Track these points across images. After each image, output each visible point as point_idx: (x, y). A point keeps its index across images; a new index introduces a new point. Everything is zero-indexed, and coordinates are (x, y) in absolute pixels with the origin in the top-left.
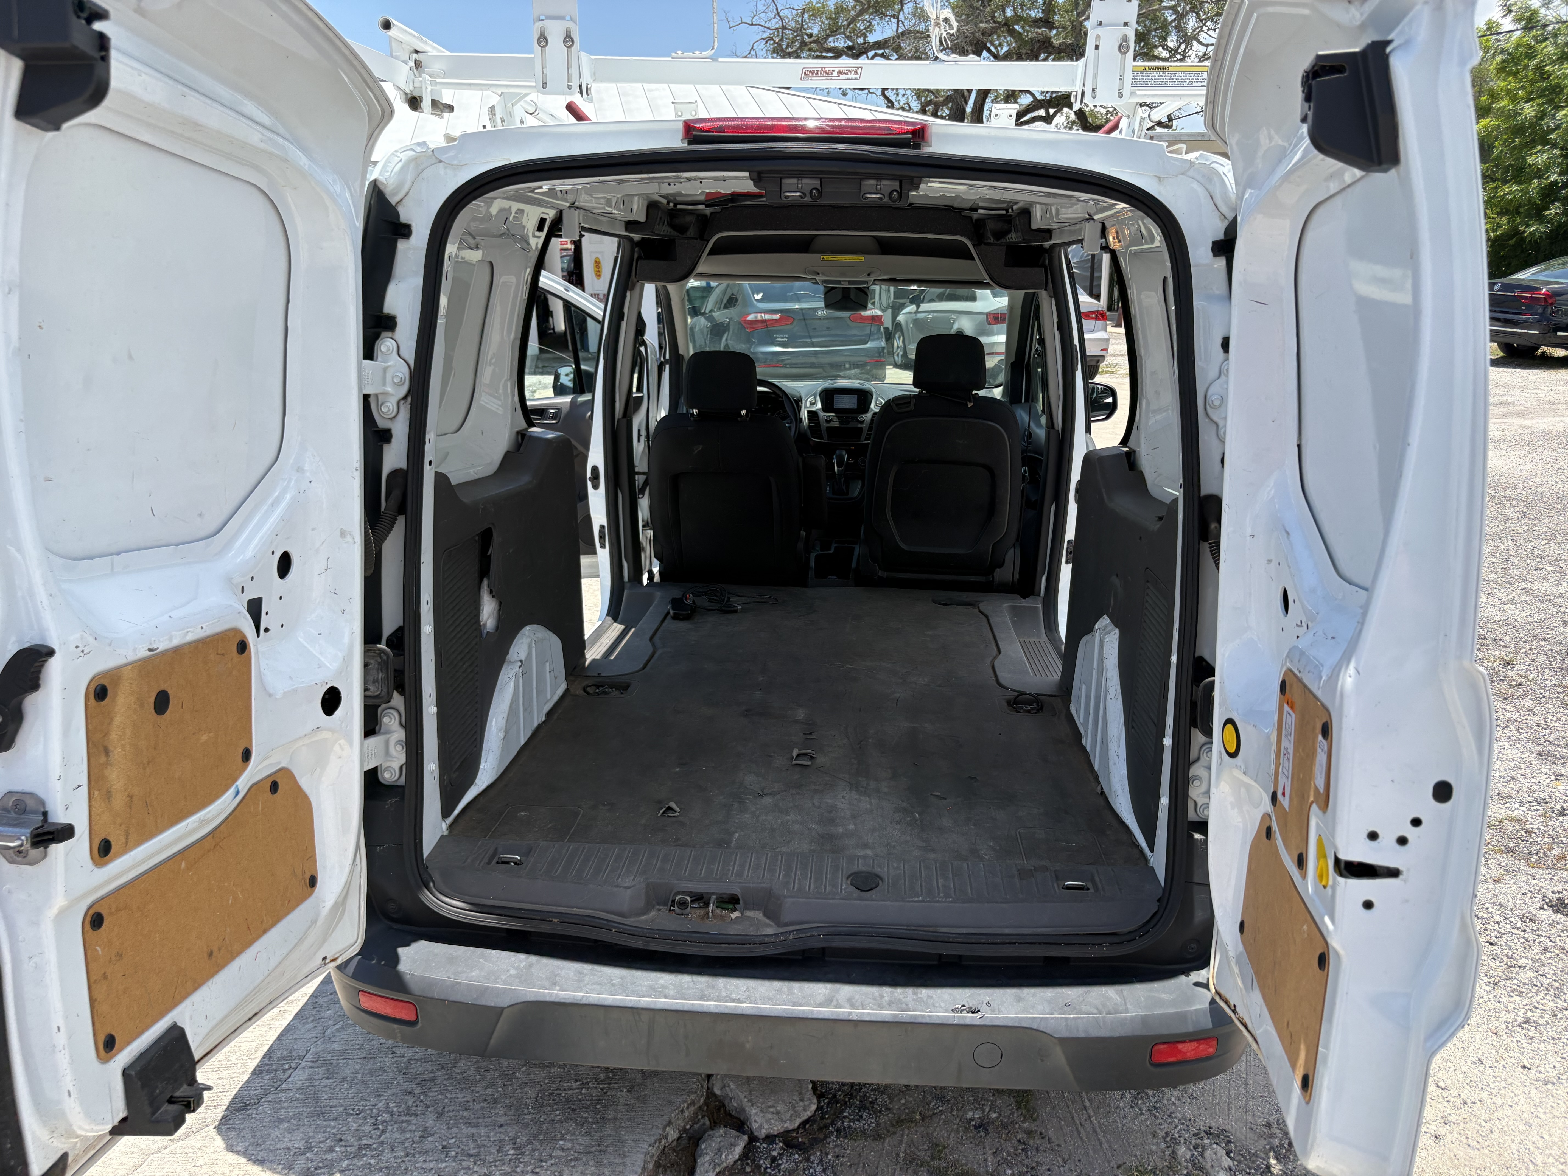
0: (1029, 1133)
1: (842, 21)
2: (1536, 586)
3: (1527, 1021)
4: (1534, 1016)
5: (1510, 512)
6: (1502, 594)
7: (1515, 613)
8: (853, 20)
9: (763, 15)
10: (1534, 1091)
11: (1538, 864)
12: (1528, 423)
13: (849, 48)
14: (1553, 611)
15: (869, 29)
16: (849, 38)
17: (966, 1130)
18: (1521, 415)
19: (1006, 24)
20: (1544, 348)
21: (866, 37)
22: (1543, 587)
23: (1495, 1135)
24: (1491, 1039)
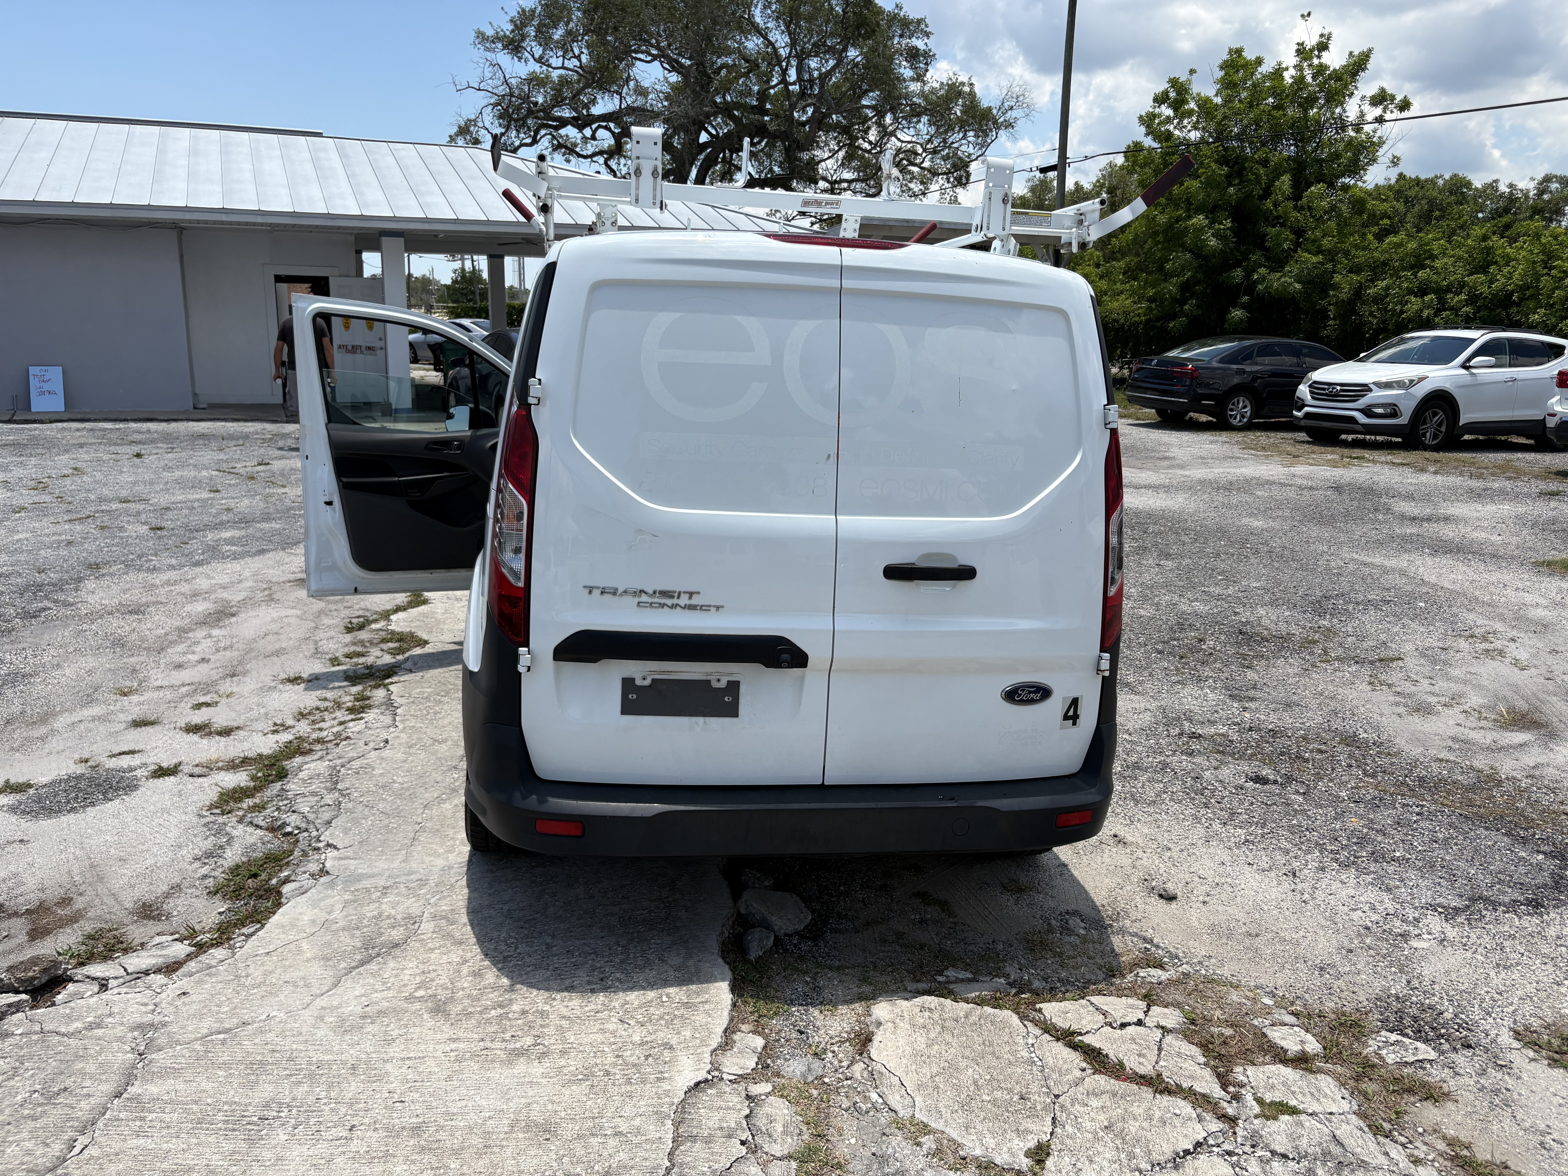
0: (955, 923)
1: (567, 93)
2: (1212, 589)
3: (1247, 841)
4: (1251, 838)
5: (1186, 539)
6: (1190, 595)
7: (1199, 607)
8: (579, 93)
9: (490, 81)
10: (1257, 876)
11: (1240, 758)
12: (1187, 473)
13: (573, 118)
14: (1226, 606)
15: (594, 102)
16: (575, 110)
17: (914, 924)
18: (1181, 467)
19: (726, 109)
20: (1192, 414)
21: (588, 109)
22: (1218, 590)
23: (1238, 898)
24: (1227, 851)
